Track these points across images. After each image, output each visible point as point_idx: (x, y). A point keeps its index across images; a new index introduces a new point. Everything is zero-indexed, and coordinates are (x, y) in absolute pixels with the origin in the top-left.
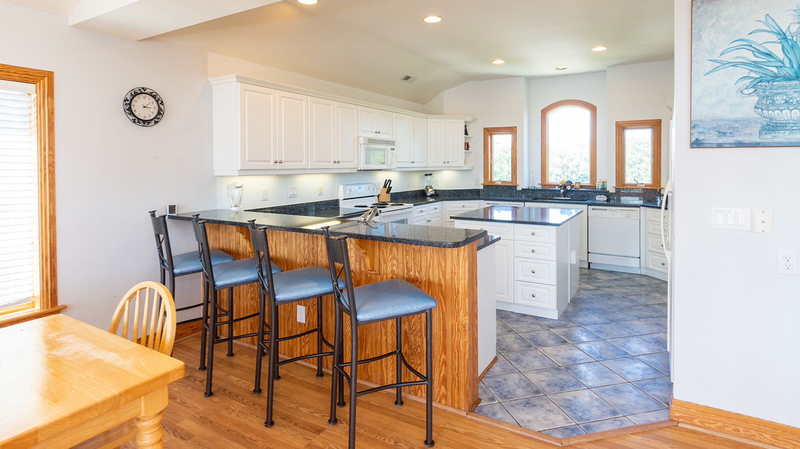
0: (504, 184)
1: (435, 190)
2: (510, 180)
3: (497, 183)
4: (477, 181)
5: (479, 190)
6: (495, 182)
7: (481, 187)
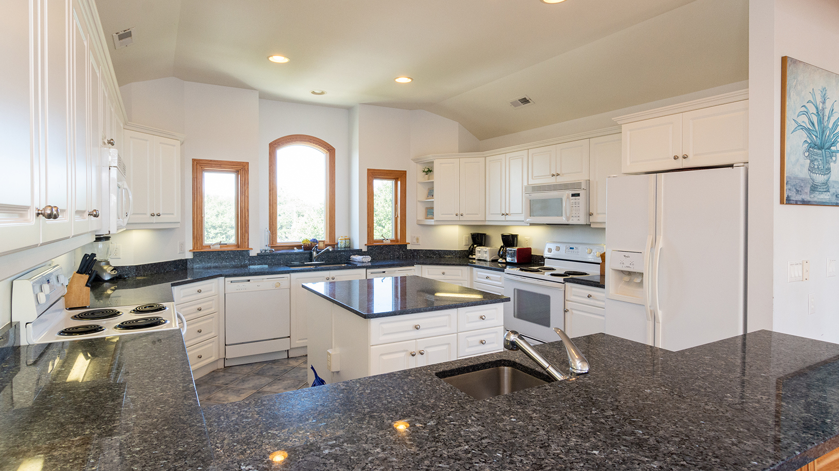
0: (223, 249)
1: (115, 268)
2: (233, 241)
3: (213, 248)
4: (182, 245)
5: (186, 260)
6: (209, 246)
7: (189, 256)
